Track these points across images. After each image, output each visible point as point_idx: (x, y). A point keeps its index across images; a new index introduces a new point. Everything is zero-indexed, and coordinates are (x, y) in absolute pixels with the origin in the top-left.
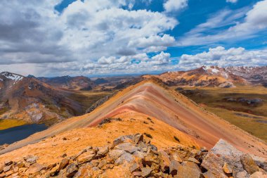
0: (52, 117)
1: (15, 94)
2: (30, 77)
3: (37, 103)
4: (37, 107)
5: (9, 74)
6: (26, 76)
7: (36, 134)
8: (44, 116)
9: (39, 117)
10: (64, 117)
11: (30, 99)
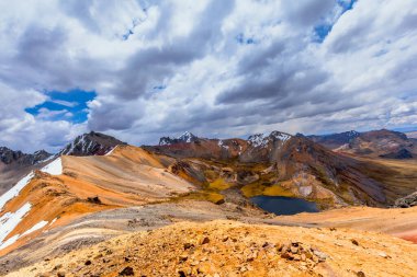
0: (327, 197)
1: (283, 157)
2: (299, 136)
3: (305, 171)
4: (306, 177)
5: (278, 133)
6: (294, 134)
7: (304, 214)
8: (314, 191)
9: (307, 191)
10: (346, 201)
11: (297, 164)
